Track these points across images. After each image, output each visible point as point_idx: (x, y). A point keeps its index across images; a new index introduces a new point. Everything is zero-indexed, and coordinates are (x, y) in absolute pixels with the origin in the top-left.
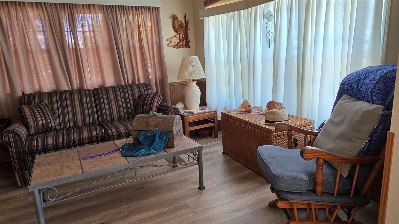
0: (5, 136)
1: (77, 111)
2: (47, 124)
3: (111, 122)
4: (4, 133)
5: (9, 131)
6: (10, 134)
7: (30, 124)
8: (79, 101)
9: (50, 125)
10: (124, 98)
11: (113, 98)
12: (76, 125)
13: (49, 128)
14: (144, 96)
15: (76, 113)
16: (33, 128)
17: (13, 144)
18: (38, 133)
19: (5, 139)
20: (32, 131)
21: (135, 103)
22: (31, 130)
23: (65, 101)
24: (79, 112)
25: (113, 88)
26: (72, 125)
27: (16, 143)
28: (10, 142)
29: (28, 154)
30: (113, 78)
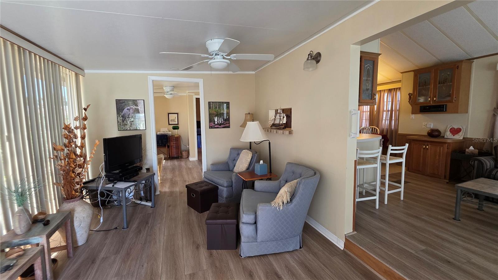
0: (472, 161)
4: (472, 159)
6: (476, 161)
17: (476, 167)
19: (471, 163)
27: (478, 167)
28: (474, 166)
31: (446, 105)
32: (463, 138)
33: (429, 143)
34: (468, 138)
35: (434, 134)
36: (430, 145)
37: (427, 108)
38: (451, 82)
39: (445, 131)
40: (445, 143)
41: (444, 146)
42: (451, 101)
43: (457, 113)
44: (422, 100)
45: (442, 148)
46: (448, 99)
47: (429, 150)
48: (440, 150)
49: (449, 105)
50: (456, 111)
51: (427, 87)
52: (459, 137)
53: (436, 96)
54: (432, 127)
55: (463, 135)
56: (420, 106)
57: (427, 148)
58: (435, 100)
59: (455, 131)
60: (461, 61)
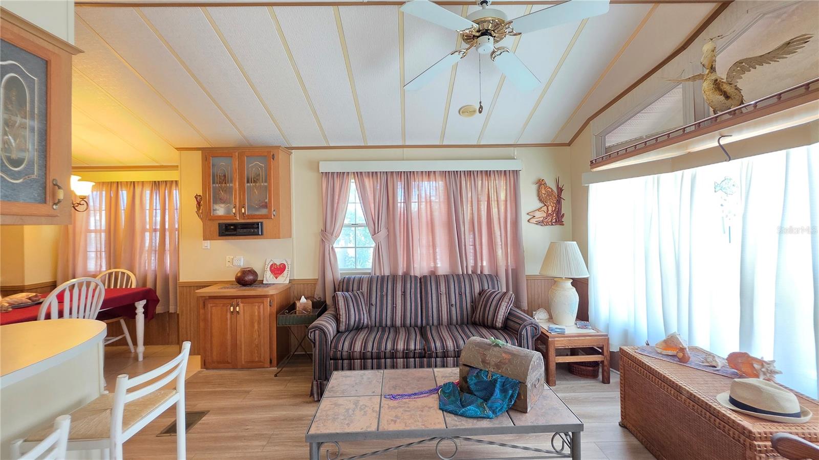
0: (311, 332)
1: (398, 305)
2: (360, 319)
3: (437, 326)
4: (311, 329)
5: (316, 327)
6: (317, 330)
7: (341, 317)
8: (402, 292)
9: (362, 321)
10: (459, 294)
11: (444, 292)
12: (393, 325)
13: (361, 325)
14: (488, 295)
15: (396, 307)
16: (344, 324)
17: (317, 343)
18: (348, 330)
19: (310, 336)
20: (342, 328)
21: (473, 302)
22: (341, 325)
23: (385, 290)
24: (400, 307)
25: (446, 277)
26: (389, 323)
27: (320, 342)
28: (315, 340)
29: (331, 359)
30: (448, 263)
31: (262, 223)
32: (290, 280)
33: (240, 300)
34: (294, 280)
35: (247, 279)
36: (241, 305)
37: (232, 227)
38: (266, 182)
39: (264, 271)
40: (266, 296)
41: (265, 303)
42: (267, 217)
43: (279, 238)
44: (220, 210)
45: (262, 306)
46: (264, 212)
47: (241, 312)
48: (259, 312)
49: (267, 225)
50: (277, 236)
51: (228, 185)
52: (283, 280)
53: (244, 204)
54: (242, 264)
55: (289, 276)
56: (219, 224)
57: (238, 312)
58: (243, 214)
59: (278, 270)
60: (278, 147)
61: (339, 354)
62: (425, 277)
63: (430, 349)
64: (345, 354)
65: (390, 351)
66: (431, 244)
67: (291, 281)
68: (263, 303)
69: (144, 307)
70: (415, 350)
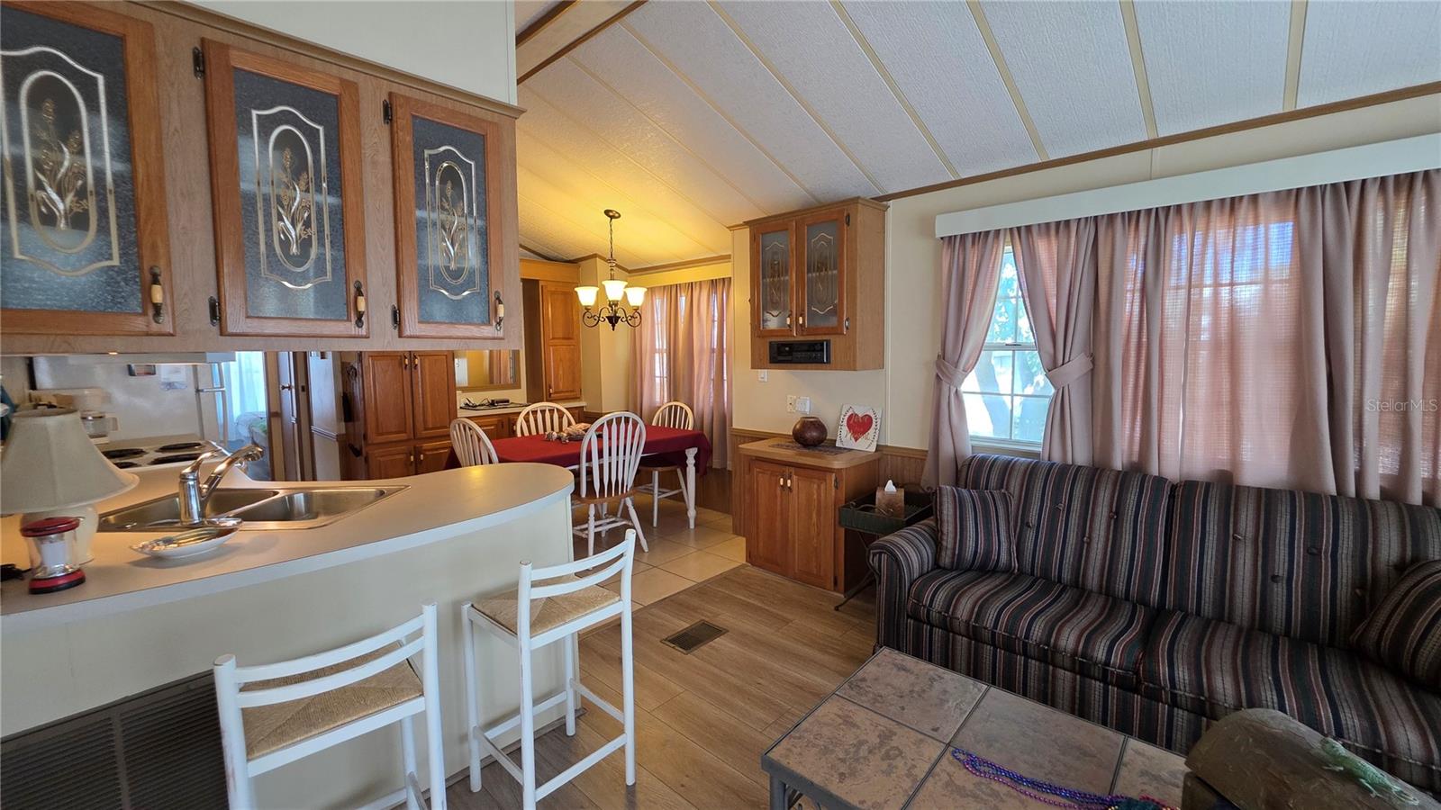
0: (874, 555)
1: (1095, 540)
2: (988, 552)
4: (876, 548)
5: (883, 547)
6: (885, 553)
7: (945, 538)
8: (1111, 511)
9: (994, 557)
10: (1307, 550)
11: (1250, 535)
12: (1078, 585)
13: (992, 564)
15: (1089, 544)
16: (949, 552)
17: (884, 579)
18: (958, 566)
19: (873, 561)
20: (946, 559)
21: (1362, 586)
22: (943, 554)
23: (1065, 498)
24: (1100, 546)
26: (1066, 575)
27: (890, 578)
28: (880, 571)
29: (908, 617)
31: (828, 342)
32: (877, 445)
33: (792, 470)
34: (887, 446)
35: (811, 436)
36: (795, 477)
37: (787, 349)
38: (835, 269)
39: (838, 425)
40: (830, 470)
41: (828, 481)
42: (836, 331)
43: (855, 370)
44: (773, 323)
45: (823, 486)
46: (833, 321)
47: (795, 491)
48: (819, 495)
49: (837, 344)
50: (851, 366)
51: (782, 279)
52: (867, 445)
53: (803, 310)
54: (807, 410)
55: (876, 439)
56: (770, 343)
57: (789, 488)
58: (801, 325)
59: (860, 425)
60: (855, 200)
61: (923, 612)
62: (1189, 486)
63: (1153, 676)
64: (934, 615)
65: (1038, 645)
66: (1226, 398)
67: (879, 448)
68: (825, 480)
69: (695, 457)
70: (1107, 663)
